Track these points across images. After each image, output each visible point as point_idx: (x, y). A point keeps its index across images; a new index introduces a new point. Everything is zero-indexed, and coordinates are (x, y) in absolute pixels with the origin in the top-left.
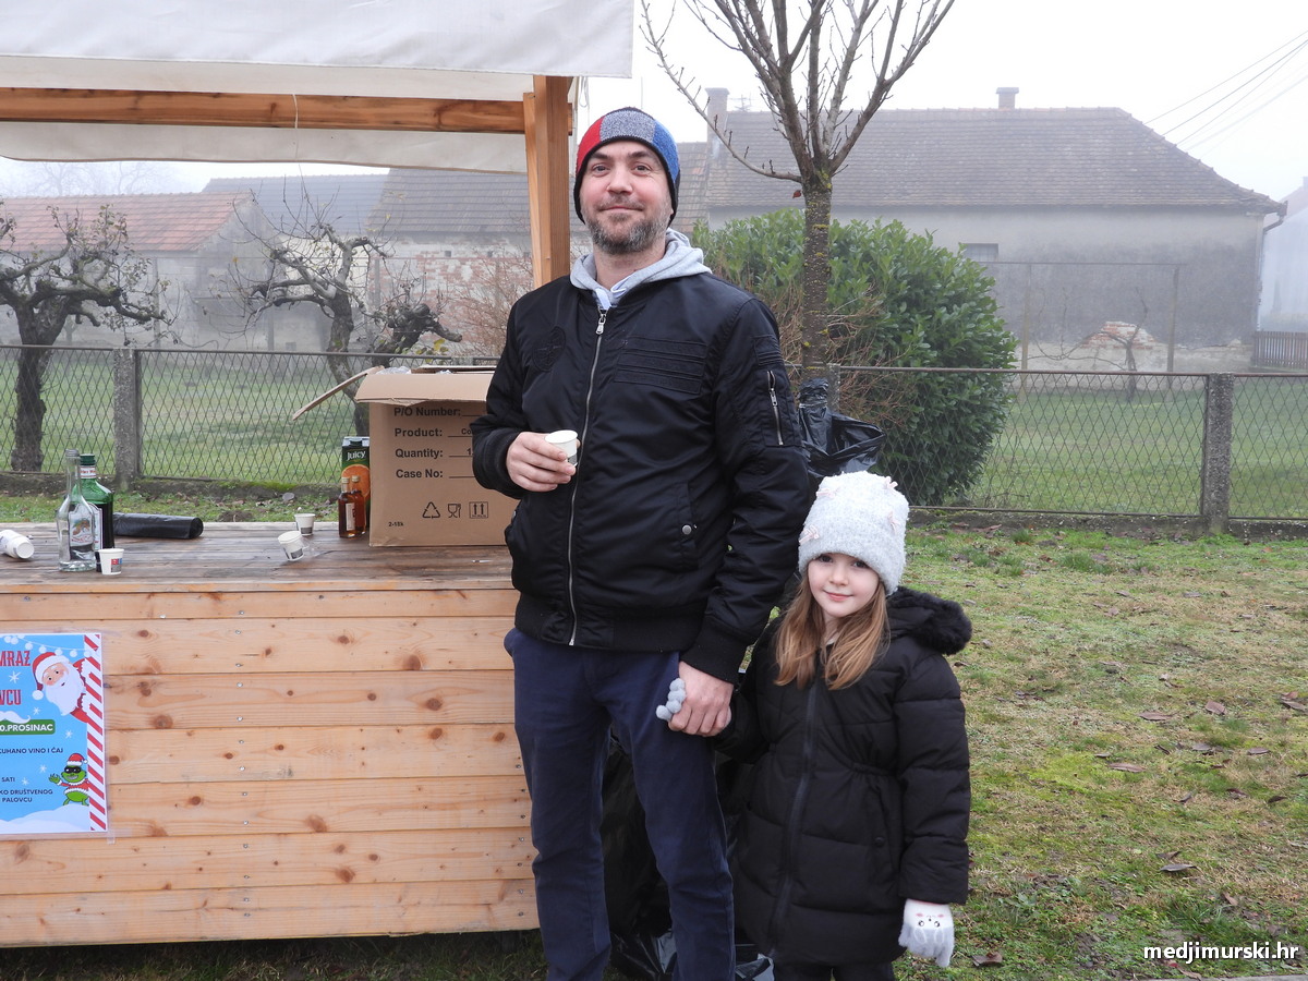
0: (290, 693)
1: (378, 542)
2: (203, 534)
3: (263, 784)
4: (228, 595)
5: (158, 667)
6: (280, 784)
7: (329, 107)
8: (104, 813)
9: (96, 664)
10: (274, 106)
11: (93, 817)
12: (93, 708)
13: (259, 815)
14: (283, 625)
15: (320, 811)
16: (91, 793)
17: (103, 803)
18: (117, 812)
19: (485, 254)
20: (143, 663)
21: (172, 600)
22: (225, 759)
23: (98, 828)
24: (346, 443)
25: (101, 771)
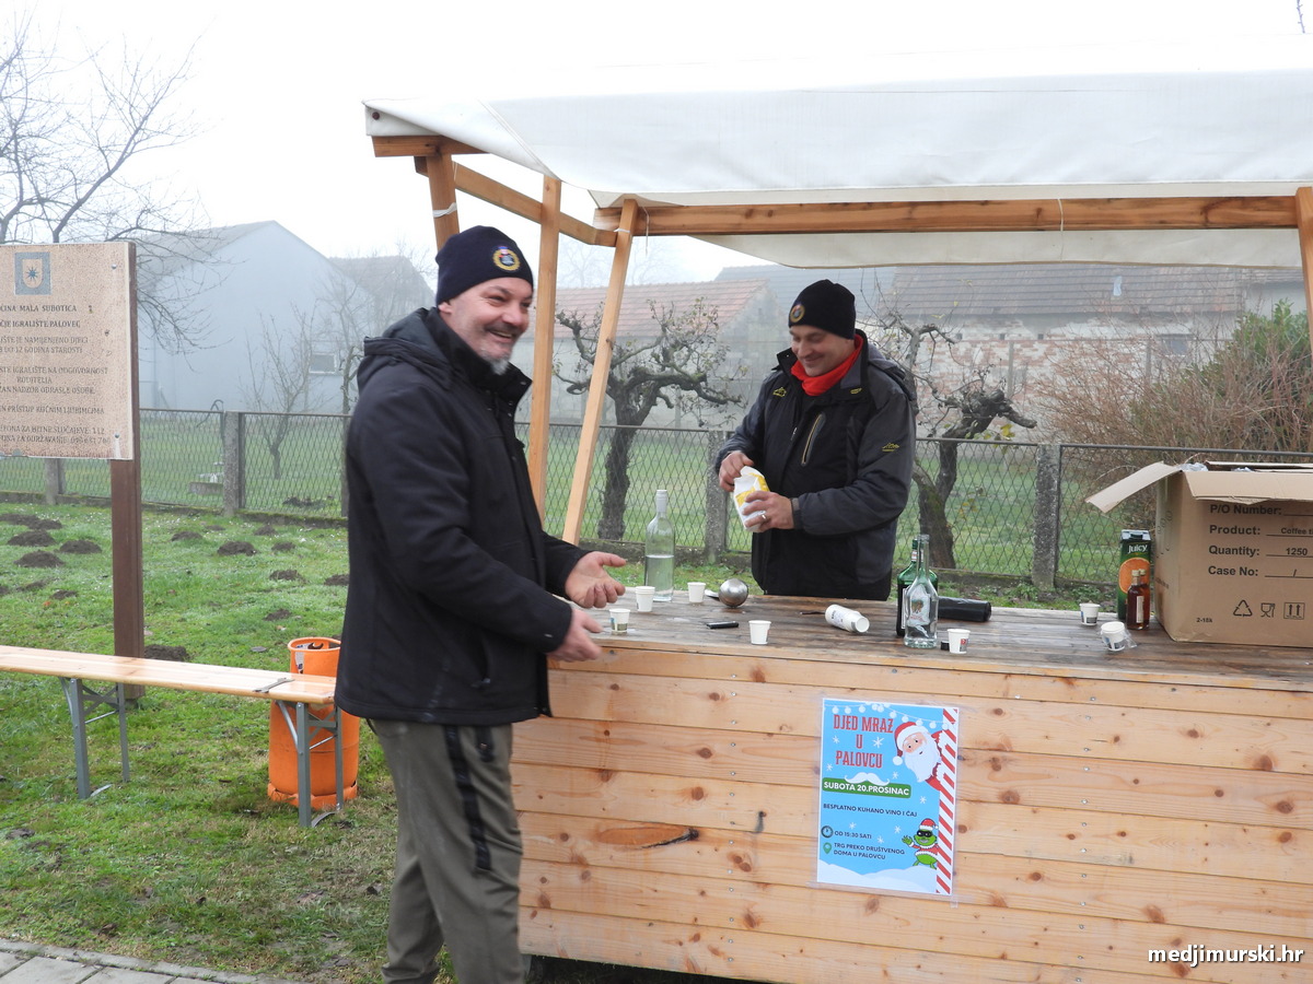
0: (1136, 781)
1: (1184, 637)
2: (991, 618)
3: (1104, 868)
4: (1081, 682)
5: (1009, 745)
6: (1119, 870)
7: (1094, 210)
8: (949, 877)
9: (952, 737)
10: (1039, 211)
11: (939, 880)
12: (946, 777)
13: (1097, 898)
14: (1134, 715)
15: (1159, 901)
16: (939, 857)
17: (949, 868)
18: (960, 878)
19: (997, 337)
20: (996, 739)
21: (1028, 681)
22: (1068, 839)
23: (943, 891)
24: (1126, 536)
25: (950, 838)
